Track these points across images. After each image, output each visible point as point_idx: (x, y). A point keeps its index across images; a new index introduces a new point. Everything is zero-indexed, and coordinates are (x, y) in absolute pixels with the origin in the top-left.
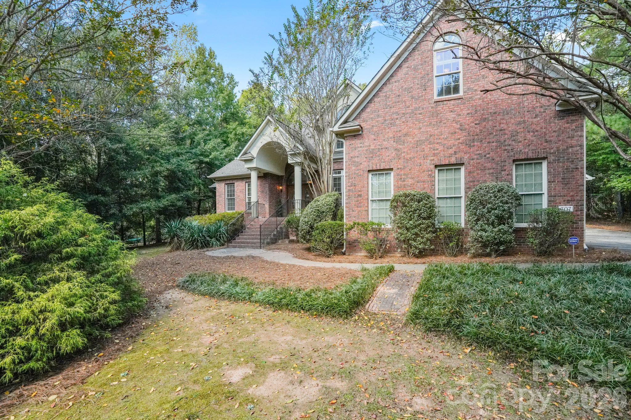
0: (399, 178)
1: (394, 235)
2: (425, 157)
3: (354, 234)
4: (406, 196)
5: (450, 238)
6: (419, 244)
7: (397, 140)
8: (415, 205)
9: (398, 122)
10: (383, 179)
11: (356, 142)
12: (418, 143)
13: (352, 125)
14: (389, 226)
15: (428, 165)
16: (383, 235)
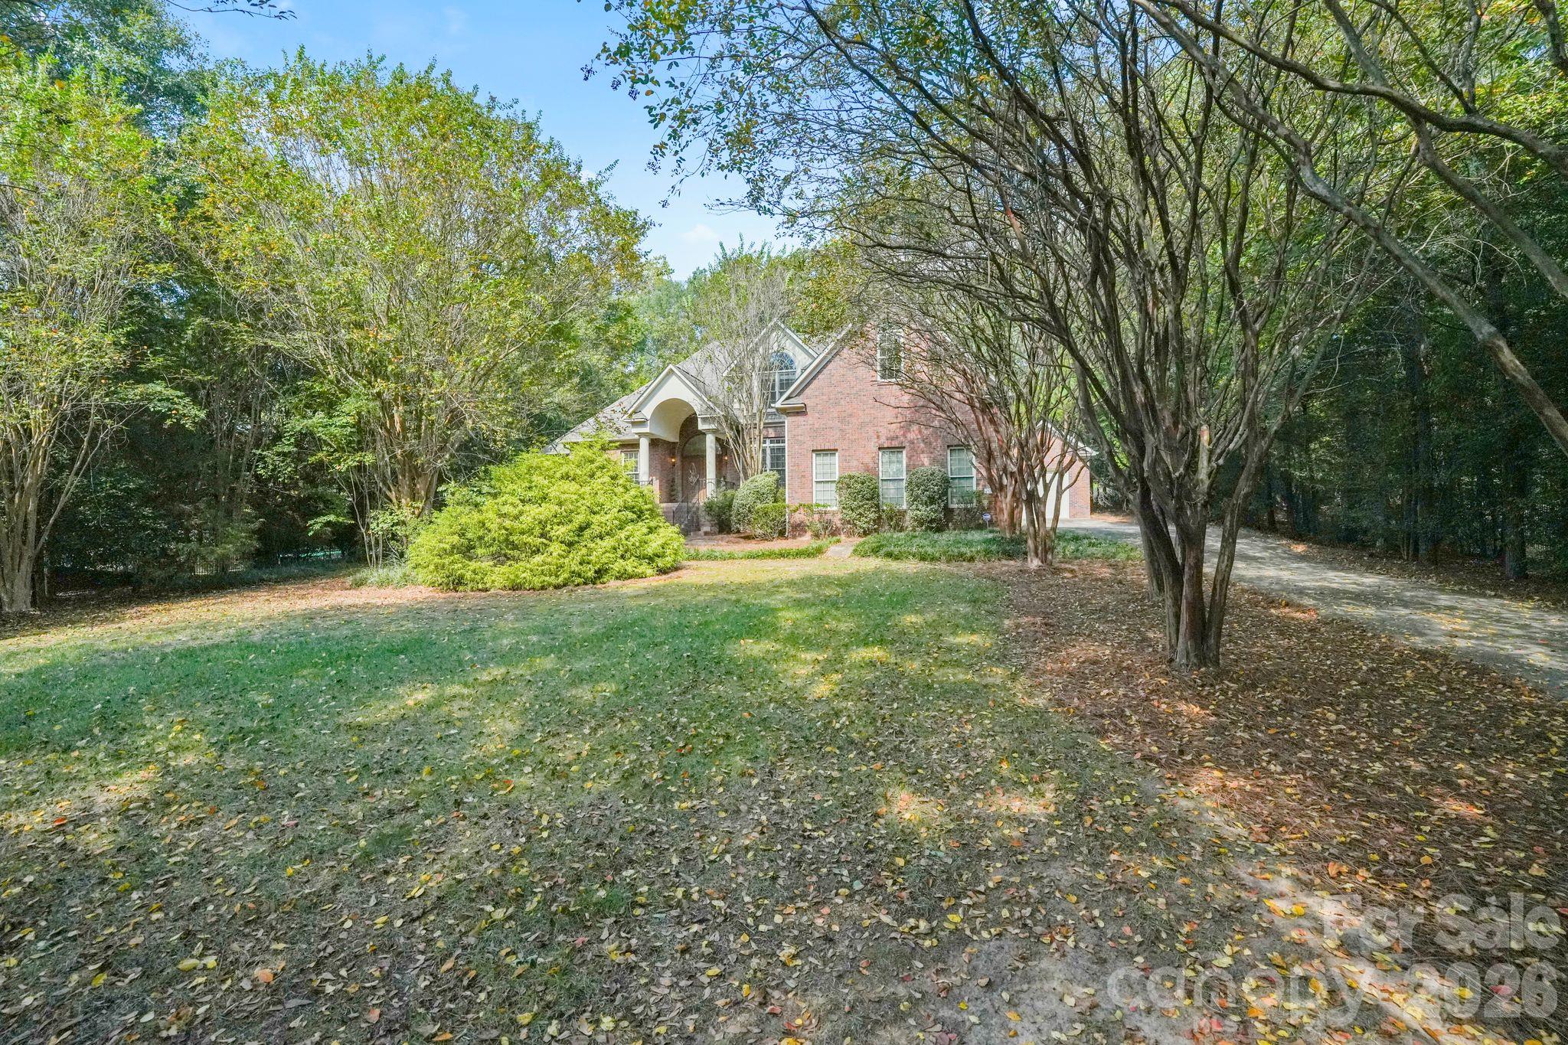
0: (844, 460)
1: (840, 516)
2: (869, 439)
3: (799, 517)
4: (851, 477)
5: (891, 518)
6: (862, 524)
7: (842, 420)
8: (859, 486)
9: (842, 402)
10: (827, 459)
11: (800, 419)
12: (863, 425)
13: (796, 402)
14: (835, 508)
15: (873, 446)
16: (829, 517)
